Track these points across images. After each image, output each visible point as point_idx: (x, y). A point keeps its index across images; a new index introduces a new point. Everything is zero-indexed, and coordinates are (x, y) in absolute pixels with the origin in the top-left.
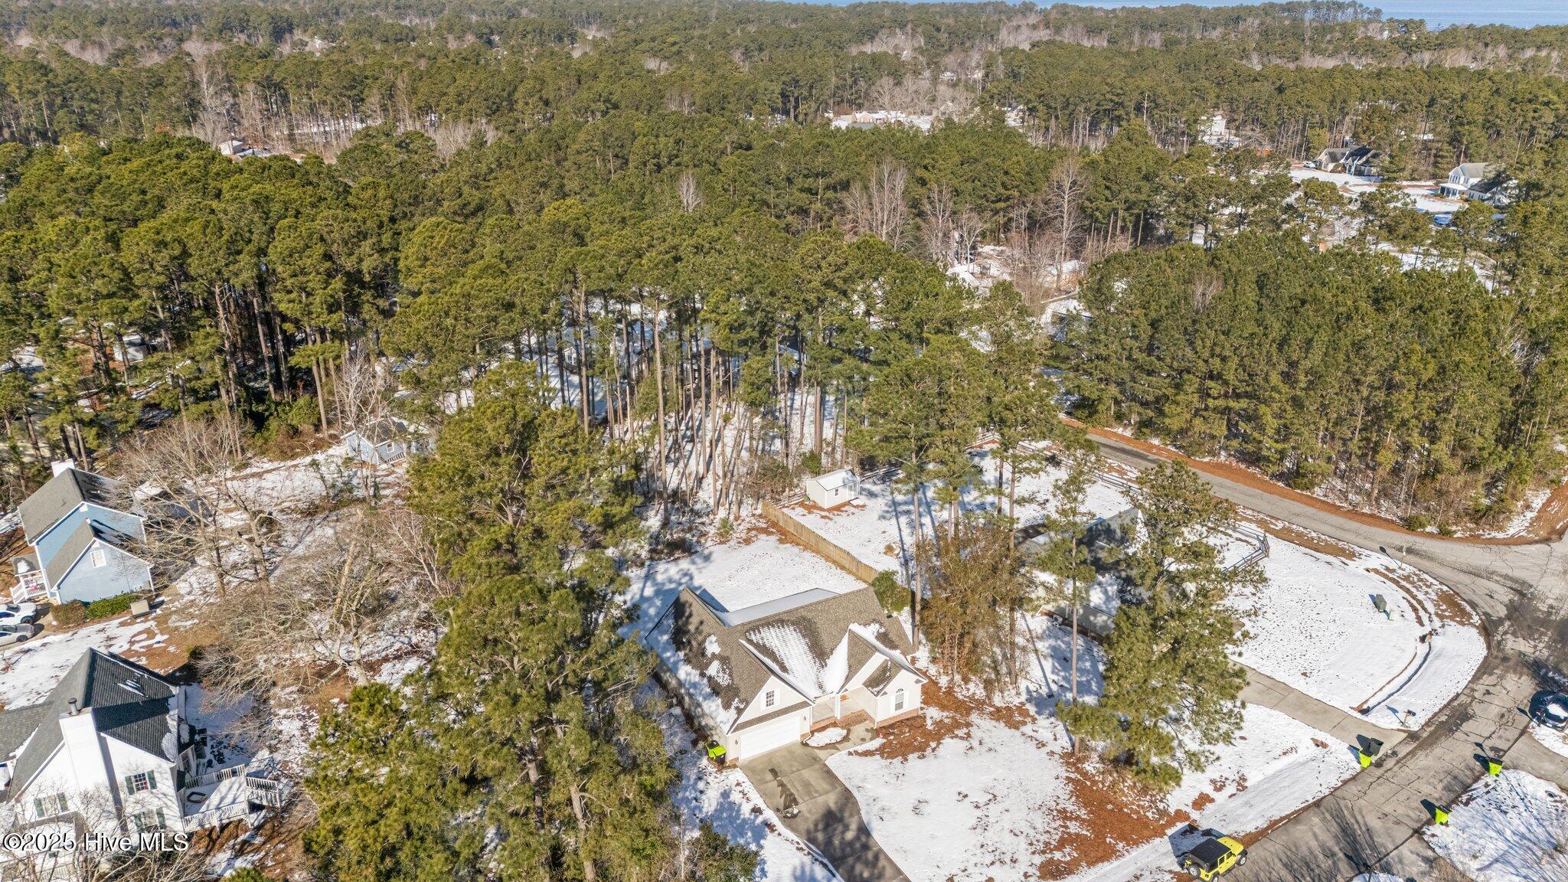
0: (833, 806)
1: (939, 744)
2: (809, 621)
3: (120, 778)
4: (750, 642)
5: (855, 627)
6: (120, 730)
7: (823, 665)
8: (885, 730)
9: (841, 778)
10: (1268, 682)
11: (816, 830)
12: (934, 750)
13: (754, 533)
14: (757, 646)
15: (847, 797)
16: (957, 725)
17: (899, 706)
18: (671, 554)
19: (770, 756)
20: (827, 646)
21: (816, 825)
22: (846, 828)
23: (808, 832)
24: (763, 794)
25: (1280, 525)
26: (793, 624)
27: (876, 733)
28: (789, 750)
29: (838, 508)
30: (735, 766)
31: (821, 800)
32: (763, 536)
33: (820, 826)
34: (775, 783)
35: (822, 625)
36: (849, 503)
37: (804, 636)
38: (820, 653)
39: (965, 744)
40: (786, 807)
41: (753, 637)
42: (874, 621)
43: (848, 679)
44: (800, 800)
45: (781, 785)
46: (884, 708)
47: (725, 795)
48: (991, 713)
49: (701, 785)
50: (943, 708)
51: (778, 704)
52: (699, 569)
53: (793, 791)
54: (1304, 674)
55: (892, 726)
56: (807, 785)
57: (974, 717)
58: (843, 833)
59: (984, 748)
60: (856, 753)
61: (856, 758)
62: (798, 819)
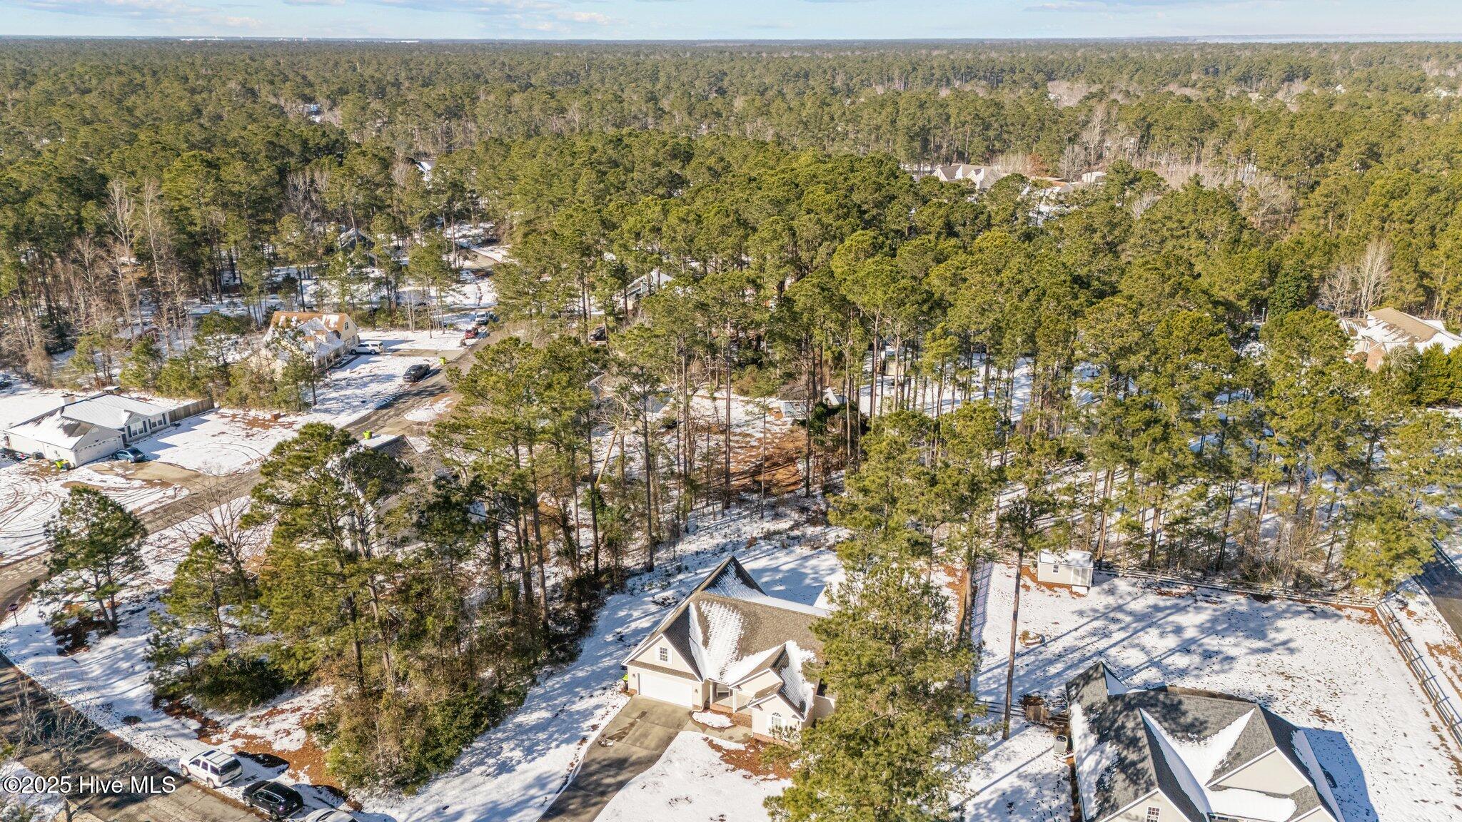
0: (633, 758)
5: (792, 647)
7: (738, 658)
9: (670, 748)
11: (599, 763)
12: (765, 780)
15: (651, 760)
19: (659, 704)
20: (755, 645)
21: (604, 760)
22: (616, 775)
23: (593, 760)
24: (614, 722)
27: (747, 740)
28: (675, 709)
29: (1051, 586)
30: (631, 695)
31: (635, 750)
33: (605, 763)
34: (631, 721)
35: (767, 627)
36: (1069, 587)
37: (743, 628)
38: (745, 648)
40: (610, 738)
42: (813, 650)
43: (743, 679)
44: (624, 740)
49: (598, 692)
53: (631, 732)
56: (644, 736)
58: (608, 776)
60: (711, 742)
61: (706, 744)
62: (603, 749)
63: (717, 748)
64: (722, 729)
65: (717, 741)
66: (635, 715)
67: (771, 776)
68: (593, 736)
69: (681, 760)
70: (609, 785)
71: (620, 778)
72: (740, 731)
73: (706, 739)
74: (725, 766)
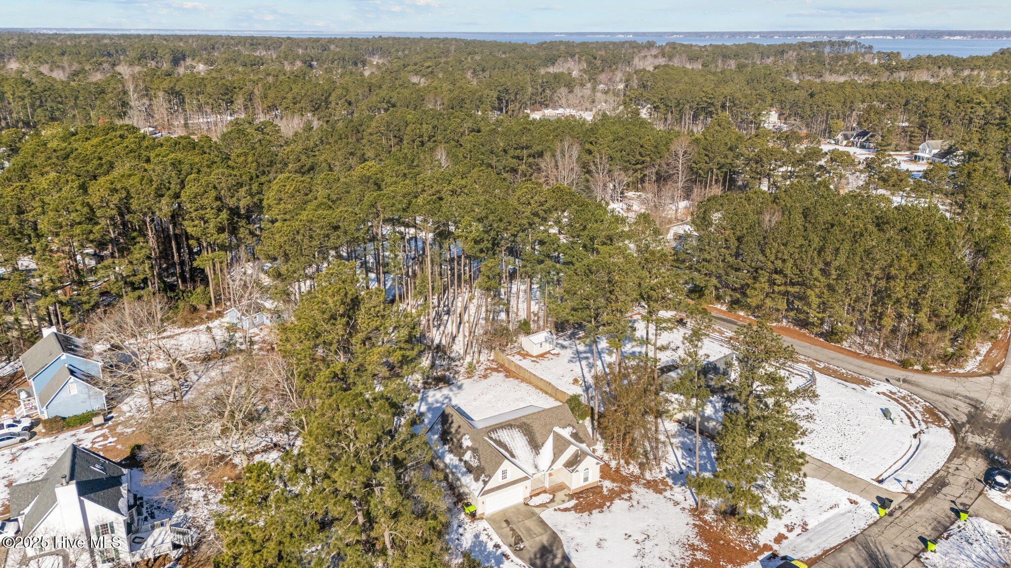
0: (546, 543)
1: (612, 503)
2: (528, 425)
3: (92, 527)
4: (491, 438)
5: (557, 429)
6: (92, 495)
7: (537, 454)
8: (577, 495)
9: (550, 525)
10: (819, 464)
11: (536, 558)
12: (608, 507)
13: (489, 371)
14: (495, 441)
15: (554, 537)
16: (623, 491)
17: (586, 479)
18: (437, 385)
19: (504, 512)
20: (539, 441)
21: (535, 555)
22: (555, 557)
23: (531, 559)
24: (501, 536)
25: (822, 365)
26: (518, 427)
27: (571, 497)
28: (516, 508)
29: (542, 356)
30: (482, 518)
31: (538, 539)
32: (495, 374)
33: (538, 556)
34: (508, 529)
35: (537, 427)
36: (549, 352)
37: (525, 435)
38: (535, 446)
39: (628, 503)
40: (516, 544)
41: (493, 436)
42: (569, 425)
43: (553, 462)
44: (524, 539)
45: (512, 530)
46: (576, 481)
47: (477, 536)
48: (644, 484)
49: (461, 530)
50: (614, 481)
51: (510, 478)
52: (455, 395)
53: (520, 533)
54: (842, 458)
55: (581, 492)
56: (529, 530)
57: (633, 487)
58: (553, 560)
59: (641, 506)
60: (559, 509)
61: (559, 513)
62: (524, 551)
63: (566, 510)
64: (552, 501)
65: (562, 506)
66: (504, 525)
67: (608, 504)
68: (505, 549)
69: (565, 526)
70: (562, 563)
71: (559, 556)
72: (560, 495)
73: (555, 510)
74: (586, 514)
